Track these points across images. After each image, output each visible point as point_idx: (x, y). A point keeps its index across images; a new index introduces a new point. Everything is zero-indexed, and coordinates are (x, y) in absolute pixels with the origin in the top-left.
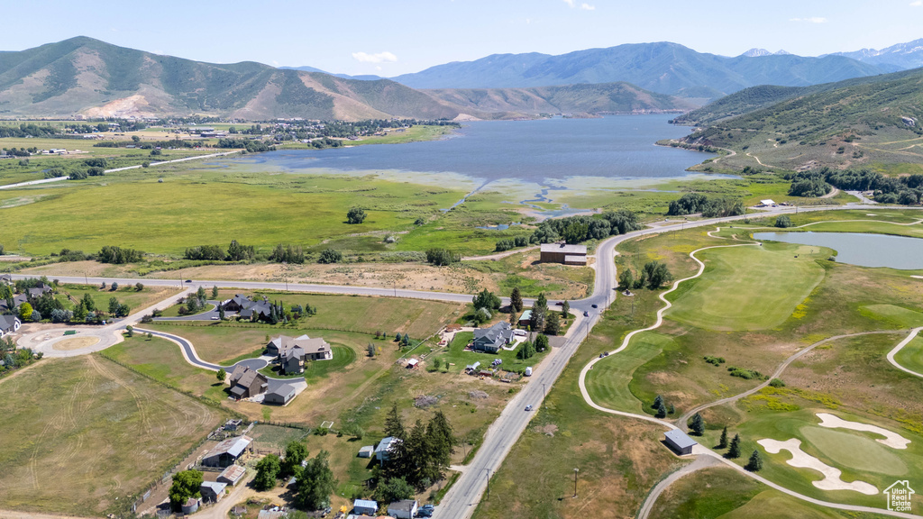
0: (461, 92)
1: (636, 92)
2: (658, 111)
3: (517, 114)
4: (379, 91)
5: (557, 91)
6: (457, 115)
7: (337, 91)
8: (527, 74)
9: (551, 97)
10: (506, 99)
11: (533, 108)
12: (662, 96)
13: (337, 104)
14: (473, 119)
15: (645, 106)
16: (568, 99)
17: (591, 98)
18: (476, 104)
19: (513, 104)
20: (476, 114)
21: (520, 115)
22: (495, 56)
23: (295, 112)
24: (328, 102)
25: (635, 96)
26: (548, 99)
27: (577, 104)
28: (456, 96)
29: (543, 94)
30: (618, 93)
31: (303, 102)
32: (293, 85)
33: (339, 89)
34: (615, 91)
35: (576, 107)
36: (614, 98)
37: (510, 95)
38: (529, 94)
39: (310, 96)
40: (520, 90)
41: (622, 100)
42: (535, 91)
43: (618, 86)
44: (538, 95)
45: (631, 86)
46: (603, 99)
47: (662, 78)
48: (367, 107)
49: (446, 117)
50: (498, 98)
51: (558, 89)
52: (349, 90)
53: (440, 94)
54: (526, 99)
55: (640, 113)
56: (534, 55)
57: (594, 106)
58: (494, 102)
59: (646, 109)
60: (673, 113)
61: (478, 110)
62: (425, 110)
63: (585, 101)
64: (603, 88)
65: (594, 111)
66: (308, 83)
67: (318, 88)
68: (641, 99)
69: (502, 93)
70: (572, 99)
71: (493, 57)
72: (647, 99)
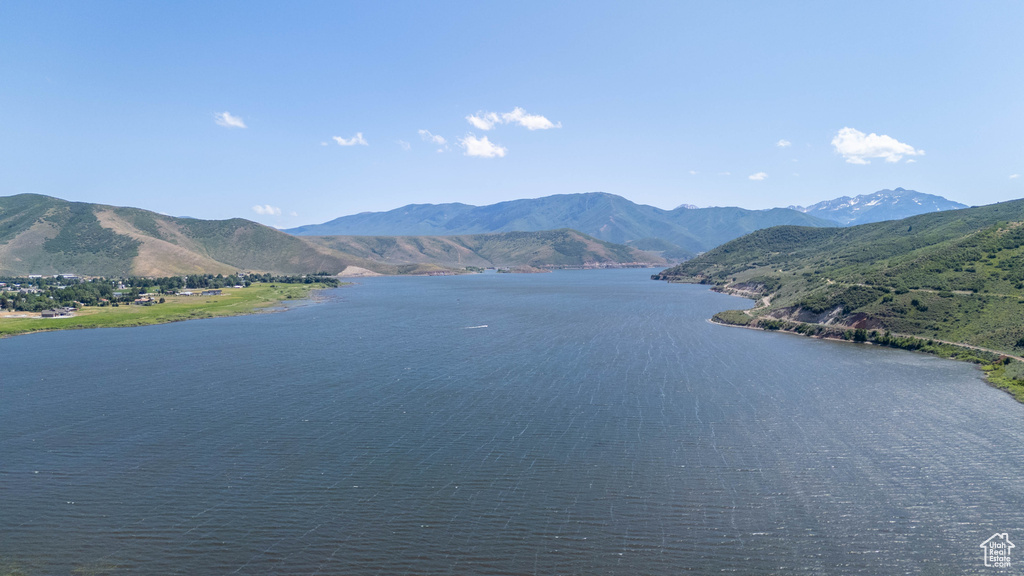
0: (360, 240)
1: (587, 242)
2: (615, 264)
3: (435, 267)
4: (227, 235)
5: (486, 240)
6: (343, 268)
7: (157, 234)
8: (449, 226)
9: (478, 249)
10: (421, 249)
11: (457, 260)
12: (616, 246)
13: (143, 252)
14: (368, 273)
15: (599, 259)
16: (501, 250)
17: (530, 249)
18: (381, 255)
19: (430, 255)
20: (374, 267)
21: (438, 268)
22: (412, 206)
23: (71, 264)
24: (131, 248)
25: (586, 246)
26: (476, 250)
27: (513, 255)
28: (353, 244)
29: (470, 244)
30: (564, 243)
31: (90, 250)
32: (80, 224)
33: (162, 231)
34: (560, 240)
35: (512, 260)
36: (559, 249)
37: (426, 243)
38: (451, 243)
39: (104, 241)
40: (440, 239)
41: (570, 252)
42: (458, 240)
43: (563, 234)
44: (463, 245)
45: (579, 234)
46: (546, 250)
47: (602, 230)
48: (198, 257)
49: (327, 271)
50: (409, 247)
51: (487, 238)
52: (178, 234)
53: (331, 242)
54: (448, 249)
55: (593, 267)
56: (457, 205)
57: (536, 258)
58: (404, 252)
59: (600, 262)
60: (633, 266)
61: (383, 262)
62: (295, 261)
63: (523, 252)
64: (545, 237)
65: (537, 264)
66: (105, 221)
67: (121, 228)
68: (593, 250)
69: (416, 241)
70: (506, 250)
71: (409, 208)
72: (601, 251)
